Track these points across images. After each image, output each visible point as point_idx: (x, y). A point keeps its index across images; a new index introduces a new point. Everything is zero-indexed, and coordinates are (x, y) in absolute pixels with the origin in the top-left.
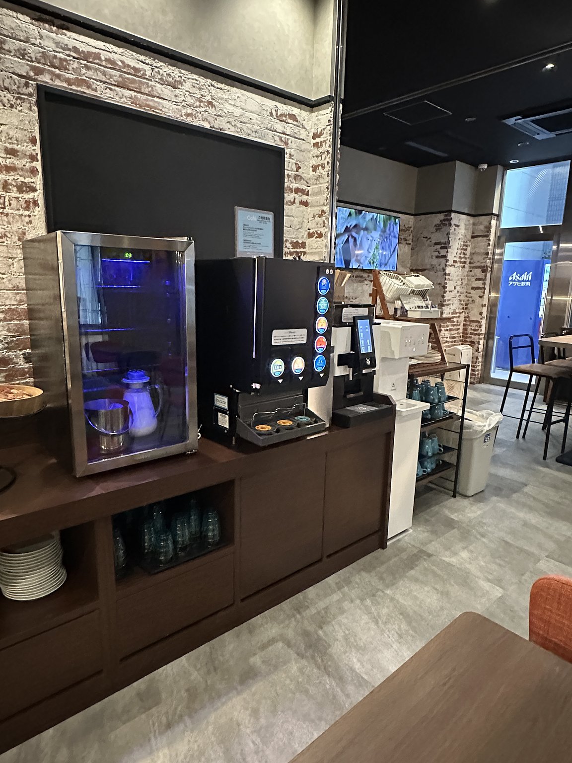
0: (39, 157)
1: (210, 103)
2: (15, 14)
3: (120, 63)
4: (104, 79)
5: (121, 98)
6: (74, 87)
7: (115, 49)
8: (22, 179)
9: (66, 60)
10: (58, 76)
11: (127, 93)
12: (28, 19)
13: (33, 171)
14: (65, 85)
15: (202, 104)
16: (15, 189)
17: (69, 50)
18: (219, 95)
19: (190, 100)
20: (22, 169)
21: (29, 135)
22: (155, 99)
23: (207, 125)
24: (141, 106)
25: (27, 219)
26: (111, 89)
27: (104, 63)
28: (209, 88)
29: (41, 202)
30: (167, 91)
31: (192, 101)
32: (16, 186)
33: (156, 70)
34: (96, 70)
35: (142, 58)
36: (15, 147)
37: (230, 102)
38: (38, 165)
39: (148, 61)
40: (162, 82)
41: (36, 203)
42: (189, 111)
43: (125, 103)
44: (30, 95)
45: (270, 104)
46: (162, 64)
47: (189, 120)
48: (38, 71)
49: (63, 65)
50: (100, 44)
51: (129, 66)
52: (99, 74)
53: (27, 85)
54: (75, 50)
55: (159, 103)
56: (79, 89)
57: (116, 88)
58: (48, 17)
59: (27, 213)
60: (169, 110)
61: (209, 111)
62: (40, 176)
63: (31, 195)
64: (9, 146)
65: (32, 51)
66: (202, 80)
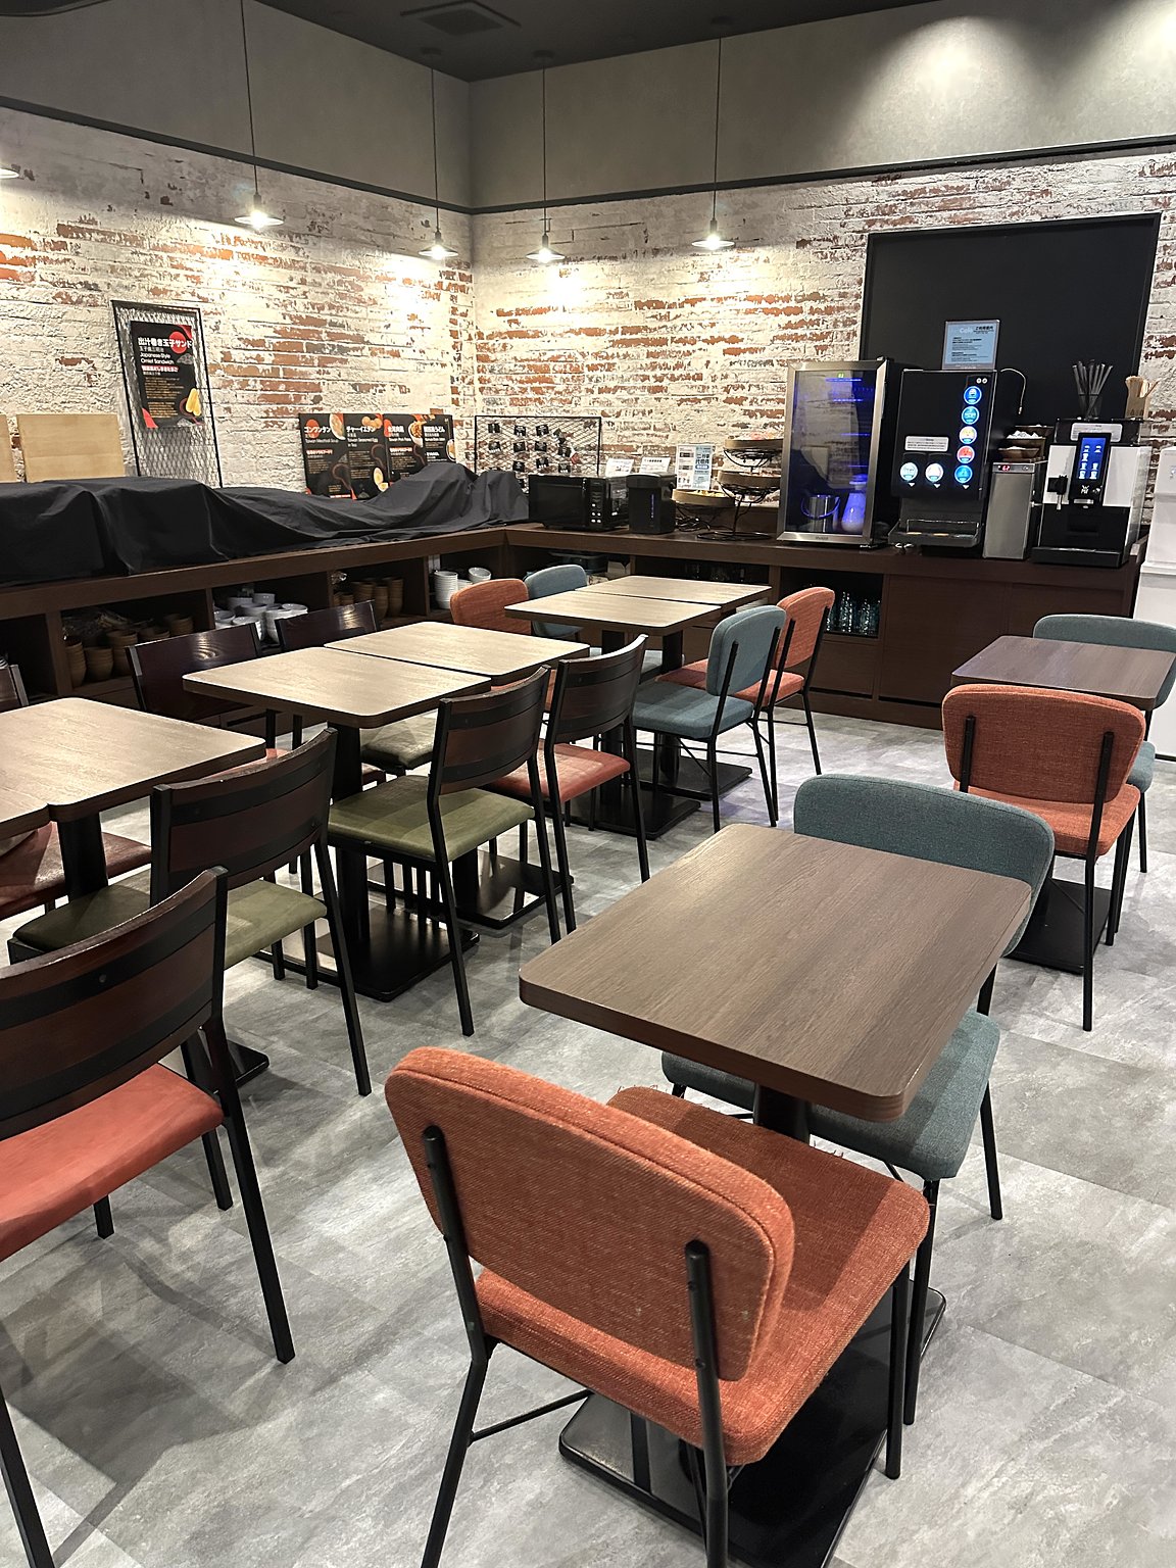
0: (862, 295)
1: (1046, 192)
2: (860, 184)
3: (943, 189)
4: (927, 209)
5: (941, 221)
6: (898, 226)
7: (940, 177)
8: (847, 315)
9: (895, 205)
10: (886, 222)
11: (946, 214)
12: (870, 183)
13: (856, 307)
14: (891, 227)
15: (1033, 197)
16: (841, 325)
17: (899, 195)
18: (1060, 177)
19: (1018, 197)
20: (848, 308)
21: (858, 278)
22: (977, 210)
23: (1037, 218)
24: (959, 223)
25: (847, 348)
26: (931, 216)
27: (928, 195)
28: (1046, 175)
29: (859, 333)
30: (992, 197)
31: (1021, 198)
32: (843, 322)
33: (981, 180)
34: (920, 203)
35: (967, 174)
36: (846, 290)
37: (1074, 180)
38: (860, 302)
39: (974, 174)
40: (987, 189)
41: (855, 334)
42: (1015, 209)
43: (944, 225)
44: (863, 245)
45: (1139, 161)
46: (988, 171)
47: (1014, 220)
48: (871, 223)
49: (892, 210)
50: (926, 179)
51: (952, 187)
52: (922, 206)
53: (861, 238)
54: (905, 193)
55: (979, 213)
56: (903, 226)
57: (938, 213)
58: (885, 175)
59: (847, 343)
60: (990, 217)
61: (1043, 201)
62: (861, 311)
63: (853, 327)
64: (842, 291)
65: (870, 208)
66: (1036, 170)
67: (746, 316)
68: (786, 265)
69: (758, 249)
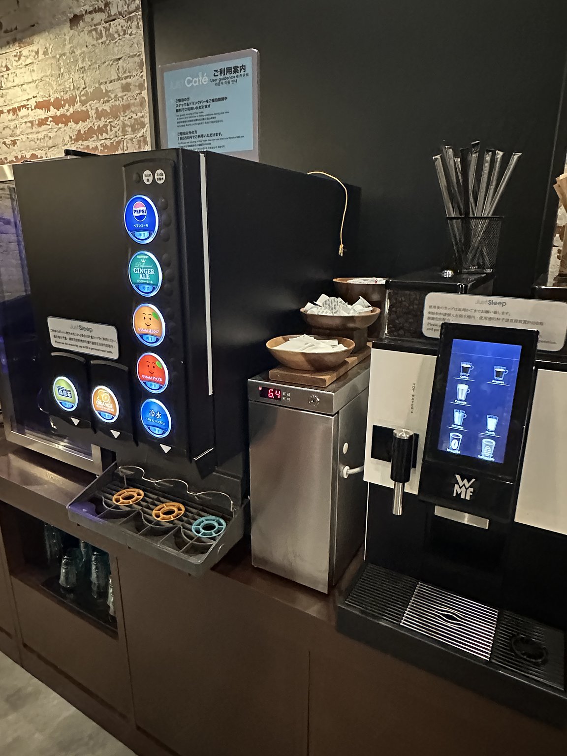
8: (134, 116)
13: (142, 103)
67: (40, 129)
68: (64, 54)
69: (36, 39)
